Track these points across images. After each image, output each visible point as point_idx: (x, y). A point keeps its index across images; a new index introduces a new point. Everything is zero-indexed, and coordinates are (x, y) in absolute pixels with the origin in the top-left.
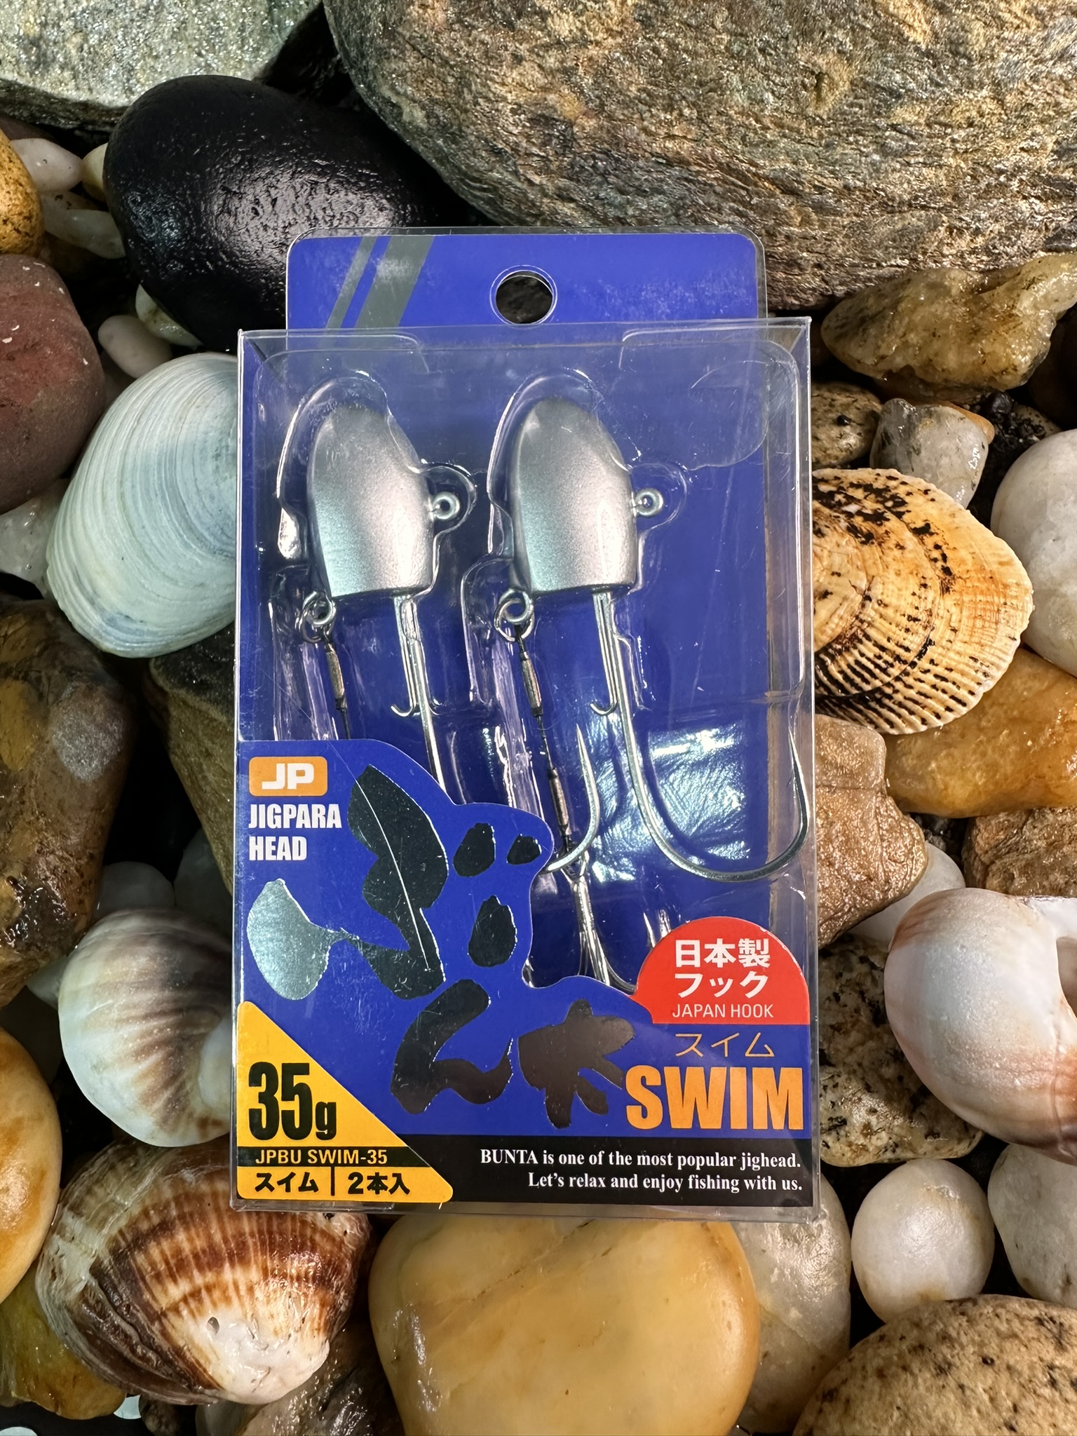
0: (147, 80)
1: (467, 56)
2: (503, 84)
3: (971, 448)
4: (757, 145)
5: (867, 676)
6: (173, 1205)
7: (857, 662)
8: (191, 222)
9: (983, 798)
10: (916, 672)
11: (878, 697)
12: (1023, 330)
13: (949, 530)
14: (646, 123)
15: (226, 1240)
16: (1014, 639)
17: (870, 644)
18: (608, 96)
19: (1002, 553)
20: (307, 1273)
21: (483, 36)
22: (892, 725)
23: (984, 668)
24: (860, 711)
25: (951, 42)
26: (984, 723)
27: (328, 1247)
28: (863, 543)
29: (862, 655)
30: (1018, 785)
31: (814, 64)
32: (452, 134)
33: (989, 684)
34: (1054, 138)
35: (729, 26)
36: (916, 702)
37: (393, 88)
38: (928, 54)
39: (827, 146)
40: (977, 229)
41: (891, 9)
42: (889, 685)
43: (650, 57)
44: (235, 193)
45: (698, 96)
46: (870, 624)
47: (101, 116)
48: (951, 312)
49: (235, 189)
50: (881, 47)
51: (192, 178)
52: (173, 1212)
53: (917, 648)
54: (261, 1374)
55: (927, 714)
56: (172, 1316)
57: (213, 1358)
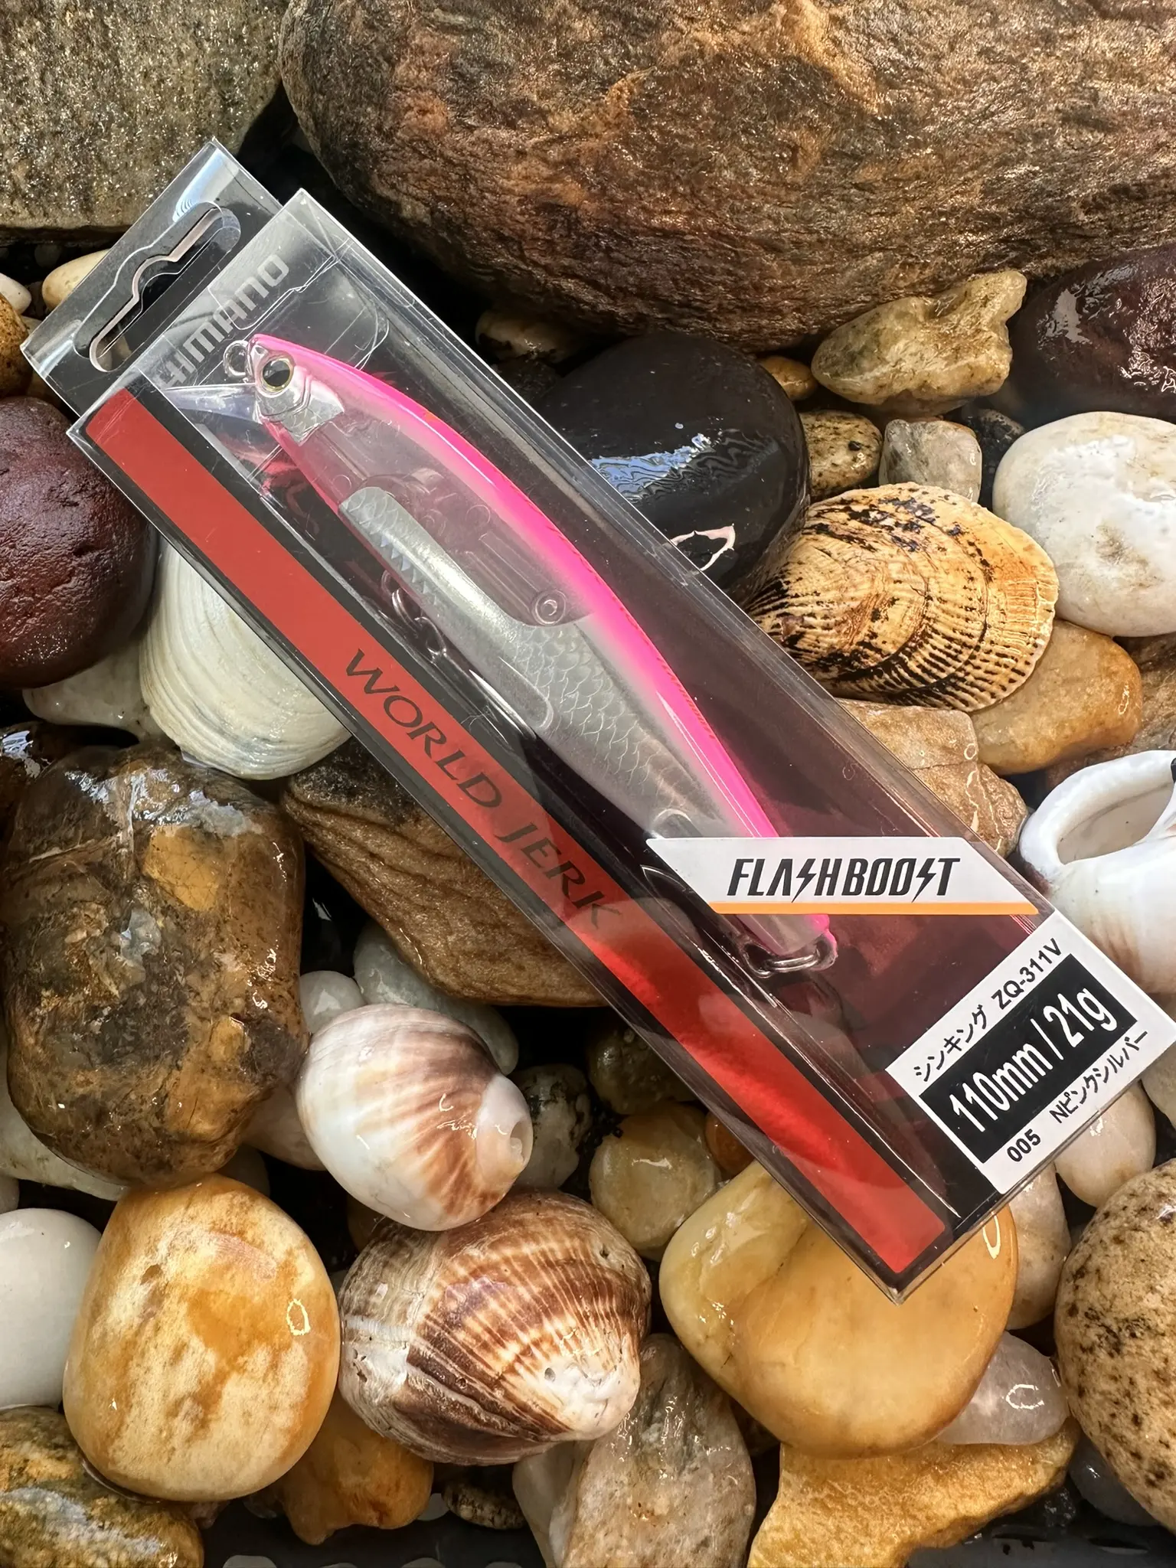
1: (471, 155)
2: (508, 178)
4: (744, 212)
5: (941, 665)
7: (932, 655)
9: (1057, 751)
10: (981, 654)
11: (953, 681)
13: (976, 528)
14: (643, 202)
15: (535, 1297)
16: (1050, 612)
17: (939, 637)
18: (609, 181)
19: (1022, 539)
20: (612, 1311)
22: (966, 703)
23: (1032, 640)
24: (938, 697)
25: (901, 112)
27: (618, 1283)
28: (912, 550)
29: (935, 648)
31: (790, 140)
33: (1041, 652)
34: (981, 181)
36: (985, 680)
37: (392, 187)
38: (882, 123)
39: (803, 207)
40: (925, 262)
41: (851, 88)
42: (960, 669)
43: (645, 144)
45: (690, 174)
46: (935, 621)
50: (844, 120)
52: (476, 1285)
53: (979, 633)
54: (601, 1407)
55: (994, 688)
56: (510, 1378)
57: (558, 1404)
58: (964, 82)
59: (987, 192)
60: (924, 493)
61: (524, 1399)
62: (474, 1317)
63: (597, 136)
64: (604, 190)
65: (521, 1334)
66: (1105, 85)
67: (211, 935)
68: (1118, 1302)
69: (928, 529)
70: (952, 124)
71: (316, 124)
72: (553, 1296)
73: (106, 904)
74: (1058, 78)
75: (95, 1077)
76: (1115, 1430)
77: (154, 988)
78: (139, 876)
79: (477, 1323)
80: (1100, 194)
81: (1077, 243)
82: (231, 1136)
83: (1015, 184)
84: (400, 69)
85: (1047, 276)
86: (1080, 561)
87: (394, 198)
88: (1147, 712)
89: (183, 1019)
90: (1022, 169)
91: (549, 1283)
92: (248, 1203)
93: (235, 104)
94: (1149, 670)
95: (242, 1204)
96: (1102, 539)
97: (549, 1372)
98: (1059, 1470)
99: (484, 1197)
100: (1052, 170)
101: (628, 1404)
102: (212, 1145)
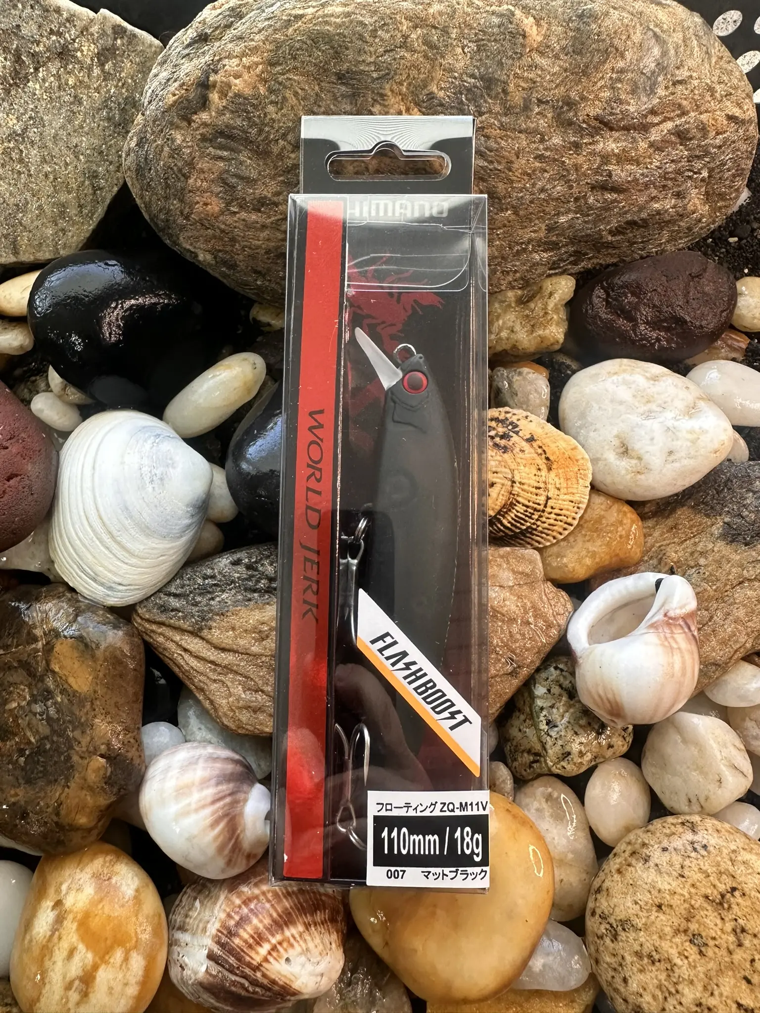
3: (542, 387)
5: (523, 522)
7: (516, 516)
9: (592, 572)
10: (546, 514)
11: (530, 531)
13: (543, 436)
16: (587, 486)
17: (520, 506)
19: (571, 443)
22: (539, 543)
23: (577, 505)
24: (522, 540)
26: (582, 532)
28: (504, 452)
29: (518, 512)
33: (582, 512)
36: (549, 529)
37: (191, 244)
40: (516, 270)
42: (534, 524)
46: (518, 495)
52: (245, 910)
53: (542, 502)
54: (319, 978)
55: (555, 534)
56: (264, 964)
57: (293, 978)
58: (529, 175)
59: (550, 229)
60: (514, 414)
61: (273, 977)
62: (245, 930)
65: (270, 937)
66: (615, 167)
67: (88, 705)
68: (617, 909)
69: (515, 438)
70: (522, 197)
71: (146, 207)
72: (290, 913)
73: (29, 686)
74: (586, 167)
75: (21, 792)
76: (614, 986)
77: (55, 739)
78: (48, 670)
79: (245, 933)
80: (620, 226)
81: (610, 251)
82: (100, 824)
83: (566, 225)
84: (191, 181)
85: (594, 268)
86: (605, 456)
87: (193, 250)
88: (649, 545)
89: (71, 758)
90: (570, 216)
91: (288, 906)
92: (114, 860)
93: (101, 189)
94: (650, 518)
95: (111, 860)
96: (616, 442)
97: (288, 960)
98: (587, 1006)
99: (249, 856)
100: (588, 215)
101: (336, 975)
102: (89, 830)
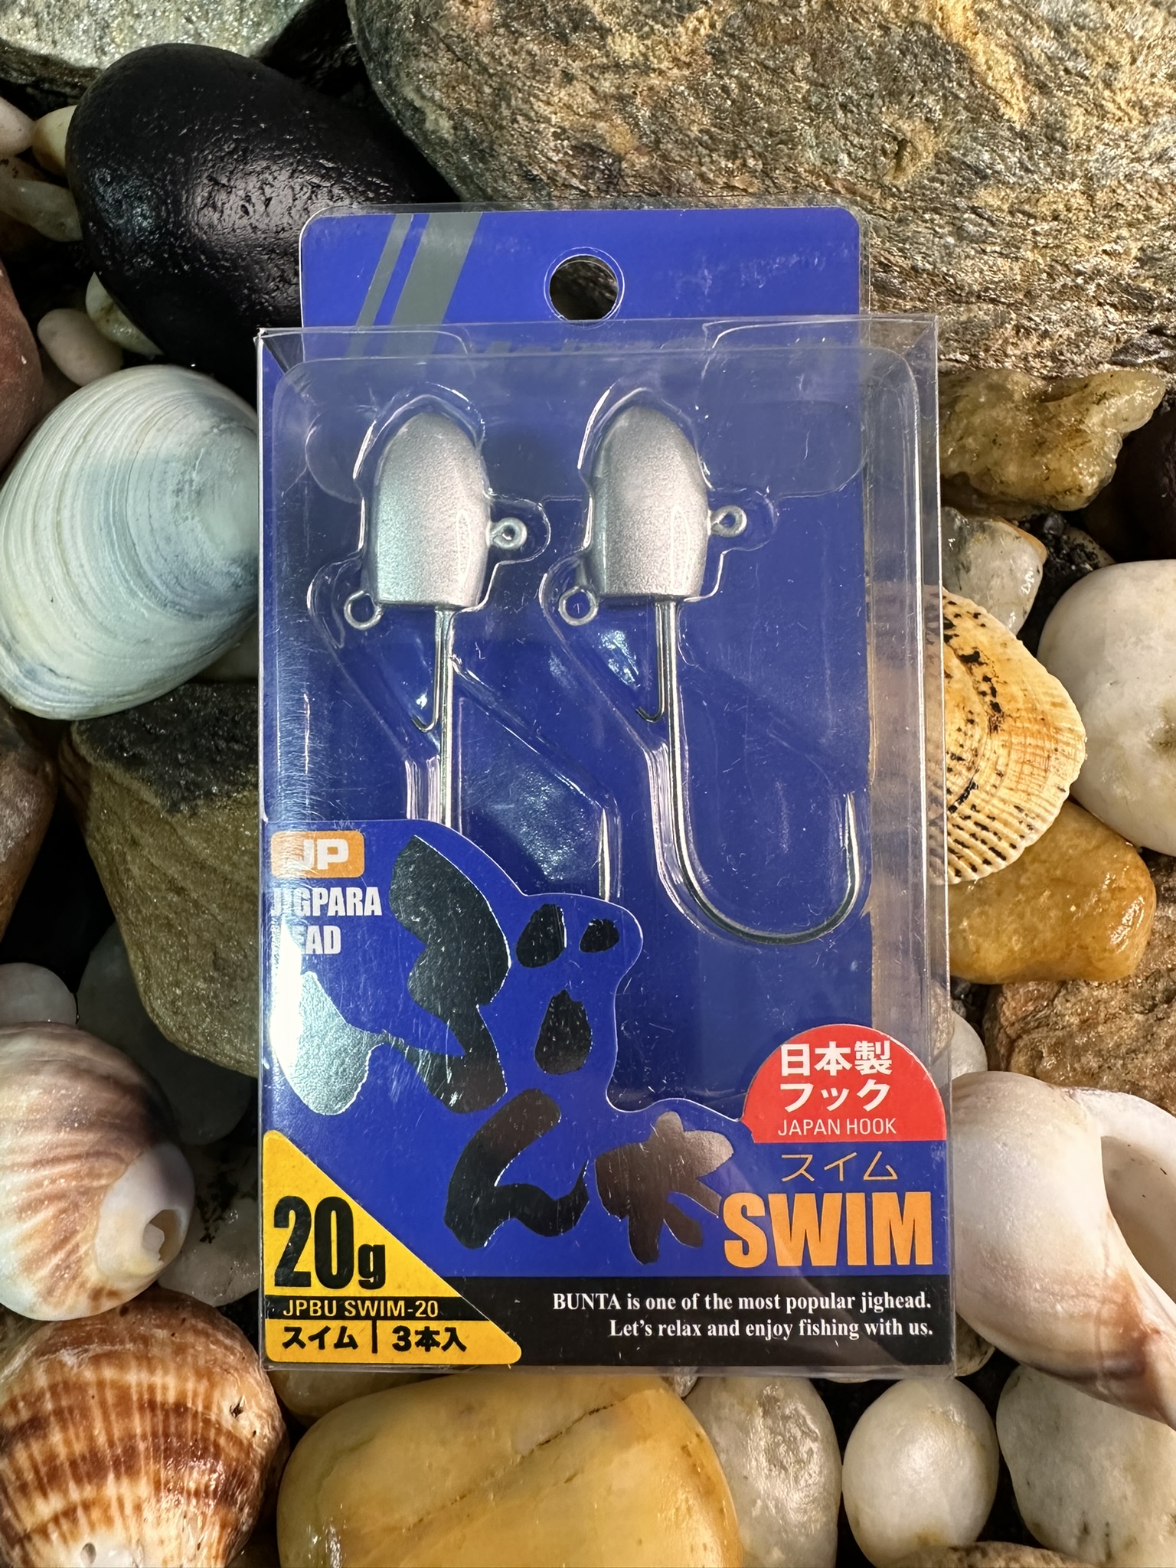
0: (123, 40)
1: (510, 66)
2: (548, 103)
3: (1026, 571)
6: (48, 1396)
8: (168, 213)
10: (955, 817)
12: (1091, 448)
13: (999, 661)
14: (704, 169)
15: (111, 1444)
16: (1063, 790)
18: (666, 133)
19: (1055, 692)
20: (207, 1487)
21: (531, 46)
23: (1029, 820)
25: (1048, 126)
26: (1023, 881)
27: (234, 1453)
30: (1058, 955)
31: (898, 130)
32: (482, 151)
34: (1139, 244)
35: (810, 74)
36: (953, 851)
37: (418, 90)
38: (1022, 135)
39: (900, 221)
40: (1046, 331)
41: (989, 81)
43: (718, 96)
44: (224, 185)
45: (766, 146)
47: (62, 75)
48: (1014, 418)
49: (224, 181)
50: (973, 120)
51: (173, 162)
52: (48, 1405)
56: (37, 1540)
58: (1141, 108)
62: (28, 1446)
63: (661, 72)
64: (658, 142)
65: (72, 1485)
70: (1113, 159)
72: (135, 1446)
79: (28, 1454)
86: (1122, 740)
87: (419, 104)
96: (1157, 720)
97: (89, 1549)
99: (98, 1294)
